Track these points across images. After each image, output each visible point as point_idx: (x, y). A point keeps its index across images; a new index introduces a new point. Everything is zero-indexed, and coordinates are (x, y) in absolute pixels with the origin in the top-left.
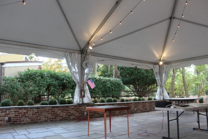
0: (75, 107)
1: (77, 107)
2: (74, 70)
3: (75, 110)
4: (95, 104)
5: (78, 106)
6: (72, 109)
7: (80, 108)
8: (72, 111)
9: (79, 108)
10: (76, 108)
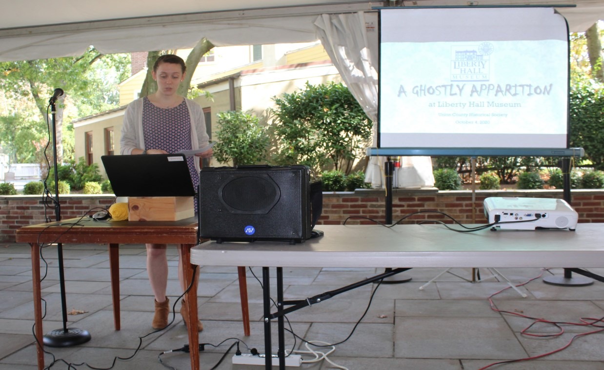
0: (344, 200)
1: (356, 200)
2: (357, 73)
3: (345, 212)
4: (440, 192)
5: (360, 198)
6: (334, 206)
7: (369, 203)
8: (335, 212)
9: (365, 206)
10: (349, 204)
